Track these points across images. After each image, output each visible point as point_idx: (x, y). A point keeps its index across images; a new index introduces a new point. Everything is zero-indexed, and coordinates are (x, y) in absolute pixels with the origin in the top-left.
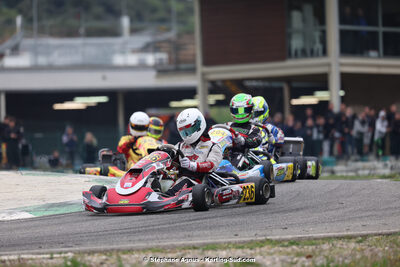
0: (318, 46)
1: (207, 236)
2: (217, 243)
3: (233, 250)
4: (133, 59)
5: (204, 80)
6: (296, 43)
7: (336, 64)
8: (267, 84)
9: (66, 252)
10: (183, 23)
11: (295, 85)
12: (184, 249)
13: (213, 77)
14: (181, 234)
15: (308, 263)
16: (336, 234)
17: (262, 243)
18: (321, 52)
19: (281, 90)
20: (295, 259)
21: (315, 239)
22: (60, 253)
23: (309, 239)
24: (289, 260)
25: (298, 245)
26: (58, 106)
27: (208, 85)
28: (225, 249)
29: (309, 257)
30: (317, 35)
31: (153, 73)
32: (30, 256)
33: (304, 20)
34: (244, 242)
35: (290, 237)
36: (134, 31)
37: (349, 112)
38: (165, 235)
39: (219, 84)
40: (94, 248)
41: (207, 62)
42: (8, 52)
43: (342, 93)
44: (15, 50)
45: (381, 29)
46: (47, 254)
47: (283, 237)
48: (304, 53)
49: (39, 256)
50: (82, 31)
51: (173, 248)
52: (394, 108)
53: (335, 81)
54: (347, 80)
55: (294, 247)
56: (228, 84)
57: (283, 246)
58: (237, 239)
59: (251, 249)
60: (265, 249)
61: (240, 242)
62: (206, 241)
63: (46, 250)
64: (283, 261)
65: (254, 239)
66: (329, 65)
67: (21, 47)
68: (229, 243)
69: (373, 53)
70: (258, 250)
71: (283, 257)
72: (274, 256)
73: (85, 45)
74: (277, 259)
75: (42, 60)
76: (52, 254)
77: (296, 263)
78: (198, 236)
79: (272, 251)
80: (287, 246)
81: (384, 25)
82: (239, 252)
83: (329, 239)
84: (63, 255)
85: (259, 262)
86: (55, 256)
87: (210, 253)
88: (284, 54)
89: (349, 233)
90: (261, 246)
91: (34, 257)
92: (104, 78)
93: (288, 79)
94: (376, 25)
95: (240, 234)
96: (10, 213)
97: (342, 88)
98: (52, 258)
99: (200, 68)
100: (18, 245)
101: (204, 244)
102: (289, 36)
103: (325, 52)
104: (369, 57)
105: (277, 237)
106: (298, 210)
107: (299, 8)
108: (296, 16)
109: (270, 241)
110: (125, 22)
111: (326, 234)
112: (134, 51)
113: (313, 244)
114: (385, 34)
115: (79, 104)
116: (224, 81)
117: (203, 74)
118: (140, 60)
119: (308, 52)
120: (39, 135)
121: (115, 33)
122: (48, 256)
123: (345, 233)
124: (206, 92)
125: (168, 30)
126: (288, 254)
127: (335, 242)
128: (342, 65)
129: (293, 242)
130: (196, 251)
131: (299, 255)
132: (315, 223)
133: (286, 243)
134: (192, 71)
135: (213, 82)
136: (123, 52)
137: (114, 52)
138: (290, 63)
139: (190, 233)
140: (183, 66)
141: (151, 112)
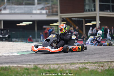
0: (93, 9)
1: (70, 61)
2: (74, 63)
3: (79, 65)
4: (38, 12)
5: (60, 18)
6: (87, 8)
7: (98, 14)
8: (78, 19)
9: (31, 64)
10: (52, 2)
11: (86, 19)
12: (65, 64)
14: (63, 60)
15: (102, 69)
16: (108, 61)
17: (87, 63)
18: (94, 10)
19: (82, 21)
20: (99, 67)
21: (102, 62)
22: (29, 65)
23: (100, 62)
24: (97, 68)
25: (98, 63)
26: (18, 25)
27: (62, 19)
28: (77, 64)
29: (102, 67)
30: (93, 5)
31: (46, 16)
32: (21, 65)
33: (89, 1)
34: (82, 62)
35: (95, 61)
36: (38, 4)
38: (58, 60)
39: (65, 19)
40: (39, 63)
41: (61, 13)
42: (3, 9)
43: (100, 22)
44: (5, 9)
45: (111, 4)
46: (25, 65)
47: (93, 61)
49: (23, 65)
50: (24, 3)
51: (62, 64)
53: (98, 19)
54: (101, 18)
55: (97, 64)
56: (67, 19)
57: (93, 64)
58: (80, 62)
59: (85, 64)
60: (89, 64)
61: (81, 62)
62: (71, 62)
63: (25, 64)
64: (95, 68)
65: (84, 61)
66: (96, 14)
67: (6, 8)
68: (78, 63)
69: (109, 11)
70: (87, 65)
71: (95, 67)
72: (92, 66)
73: (25, 7)
74: (93, 67)
75: (13, 12)
76: (27, 65)
77: (99, 68)
78: (68, 61)
79: (91, 65)
80: (95, 64)
81: (112, 3)
82: (81, 65)
83: (106, 62)
84: (30, 65)
85: (88, 68)
86: (28, 65)
87: (73, 65)
88: (83, 10)
89: (112, 60)
90: (87, 64)
91: (22, 66)
92: (31, 17)
93: (84, 18)
94: (110, 3)
95: (80, 60)
96: (12, 54)
97: (100, 21)
98: (27, 66)
100: (16, 62)
101: (70, 63)
102: (85, 6)
103: (95, 10)
104: (107, 12)
105: (91, 61)
106: (94, 54)
109: (89, 62)
110: (36, 1)
111: (105, 61)
112: (38, 10)
113: (102, 63)
114: (112, 5)
115: (24, 24)
116: (66, 18)
117: (60, 16)
118: (40, 12)
119: (90, 10)
120: (13, 33)
121: (33, 4)
122: (26, 65)
123: (111, 60)
124: (61, 21)
125: (48, 4)
126: (96, 66)
127: (108, 63)
128: (100, 14)
129: (96, 63)
130: (69, 65)
131: (99, 66)
132: (101, 58)
133: (94, 63)
134: (57, 15)
135: (63, 18)
136: (35, 10)
137: (33, 10)
138: (85, 13)
139: (65, 60)
140: (54, 14)
141: (44, 27)
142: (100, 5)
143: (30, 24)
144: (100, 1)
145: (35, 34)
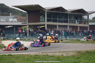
0: (44, 21)
6: (41, 20)
7: (46, 23)
13: (29, 24)
30: (44, 19)
33: (42, 17)
37: (48, 29)
45: (52, 19)
48: (42, 22)
52: (54, 29)
56: (31, 25)
69: (51, 22)
88: (39, 21)
93: (39, 25)
94: (52, 18)
99: (28, 23)
103: (45, 22)
107: (41, 15)
108: (41, 16)
115: (9, 27)
138: (40, 23)
141: (18, 28)
142: (47, 19)
143: (11, 27)
144: (47, 17)
145: (14, 32)
